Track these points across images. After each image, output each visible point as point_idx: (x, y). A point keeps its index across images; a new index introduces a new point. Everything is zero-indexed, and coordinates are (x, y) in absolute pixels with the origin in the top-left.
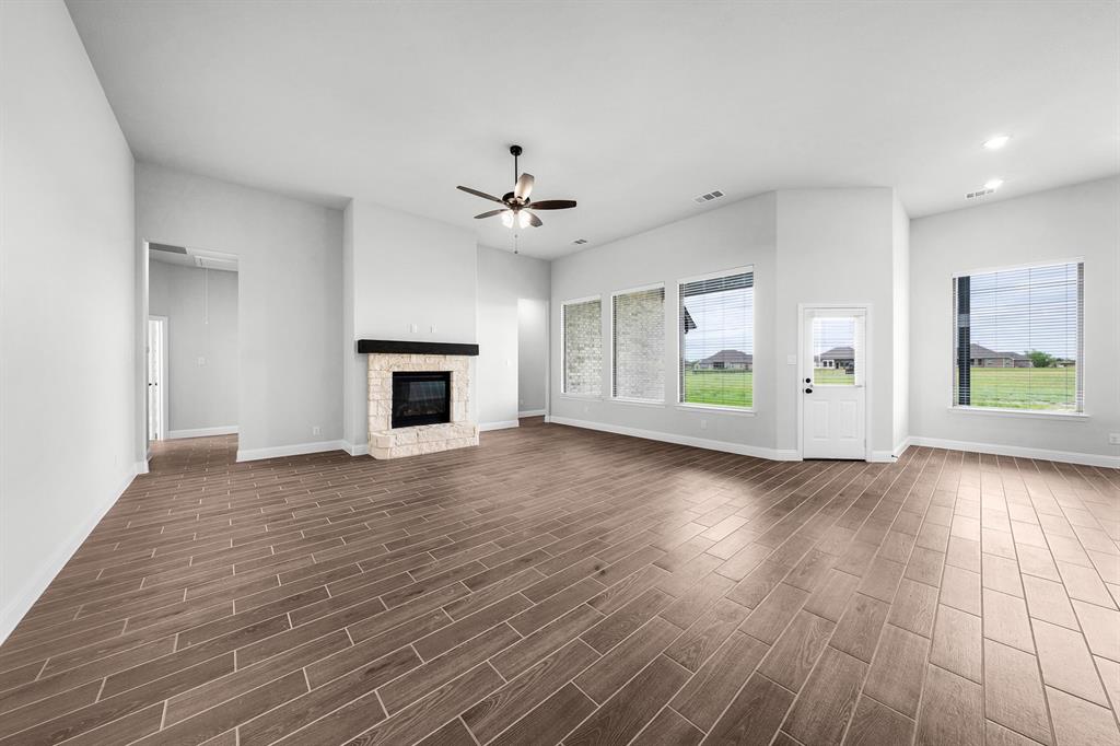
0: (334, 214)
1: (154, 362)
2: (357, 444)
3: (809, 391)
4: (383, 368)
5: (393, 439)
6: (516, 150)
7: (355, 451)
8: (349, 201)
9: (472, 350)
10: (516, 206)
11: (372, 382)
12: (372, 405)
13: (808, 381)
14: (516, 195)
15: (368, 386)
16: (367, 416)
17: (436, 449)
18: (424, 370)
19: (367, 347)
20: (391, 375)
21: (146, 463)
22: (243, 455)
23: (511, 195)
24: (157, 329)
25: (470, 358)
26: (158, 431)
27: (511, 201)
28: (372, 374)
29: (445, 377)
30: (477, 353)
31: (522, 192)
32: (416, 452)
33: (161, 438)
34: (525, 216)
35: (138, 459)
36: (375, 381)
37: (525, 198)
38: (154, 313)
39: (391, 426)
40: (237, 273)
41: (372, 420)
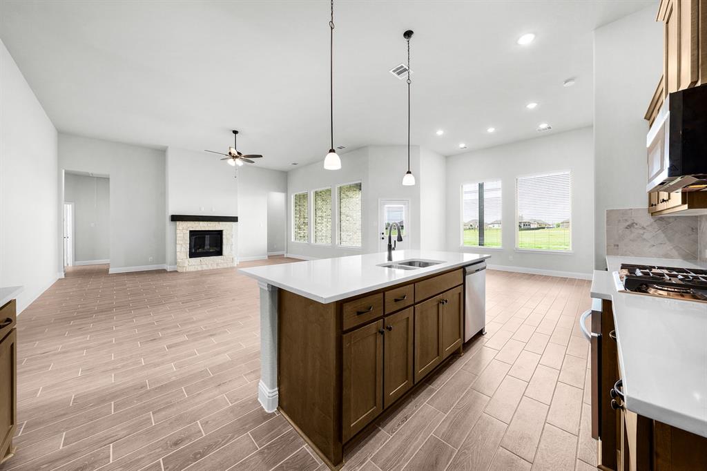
0: (160, 153)
1: (67, 226)
2: (170, 265)
3: (383, 238)
4: (185, 228)
5: (187, 262)
7: (169, 268)
8: (167, 147)
9: (235, 219)
10: (235, 157)
11: (178, 235)
12: (178, 247)
13: (383, 234)
15: (176, 237)
16: (176, 252)
18: (207, 229)
19: (175, 218)
20: (188, 232)
21: (63, 274)
22: (112, 271)
24: (69, 208)
25: (233, 223)
26: (69, 262)
28: (178, 231)
29: (220, 233)
30: (237, 221)
32: (200, 269)
33: (70, 265)
35: (59, 271)
36: (179, 234)
38: (67, 201)
39: (188, 256)
40: (109, 179)
41: (178, 254)
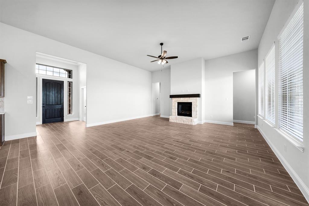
4: (176, 101)
6: (162, 44)
10: (162, 59)
14: (162, 56)
17: (180, 122)
19: (172, 96)
20: (177, 103)
23: (161, 56)
25: (198, 98)
27: (160, 57)
28: (173, 103)
29: (191, 103)
30: (200, 97)
31: (164, 55)
34: (164, 61)
37: (164, 57)
39: (177, 115)
